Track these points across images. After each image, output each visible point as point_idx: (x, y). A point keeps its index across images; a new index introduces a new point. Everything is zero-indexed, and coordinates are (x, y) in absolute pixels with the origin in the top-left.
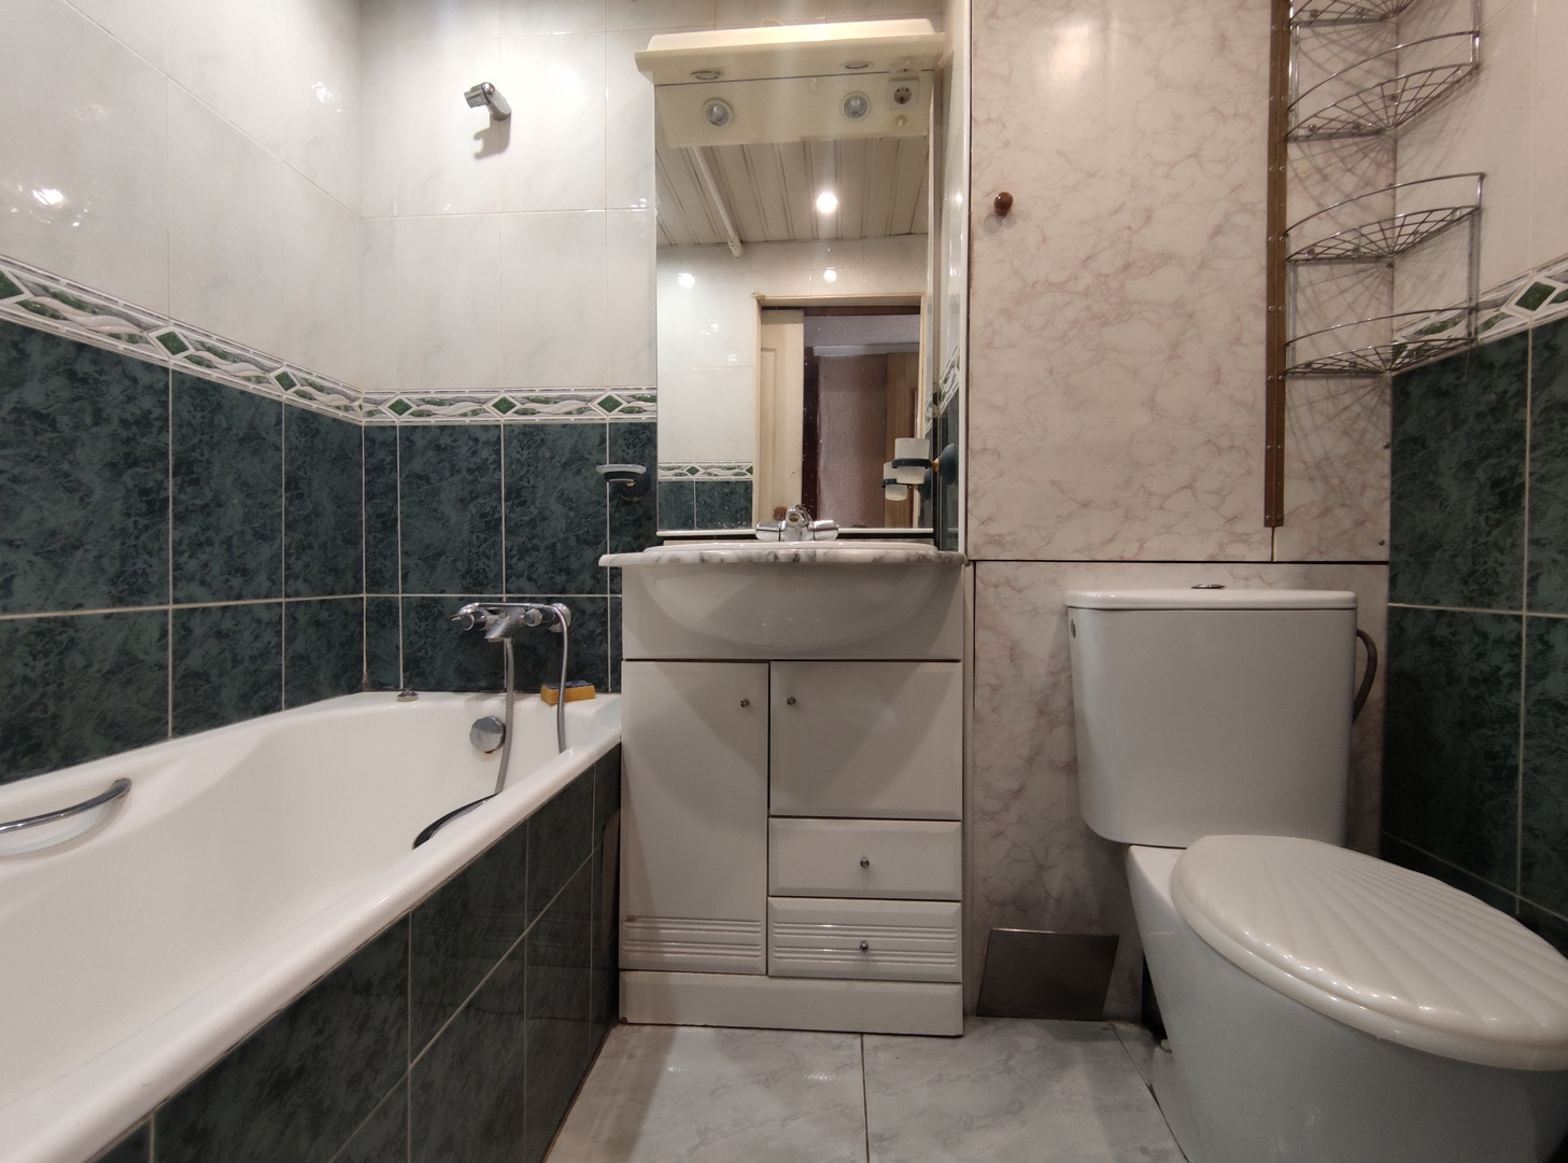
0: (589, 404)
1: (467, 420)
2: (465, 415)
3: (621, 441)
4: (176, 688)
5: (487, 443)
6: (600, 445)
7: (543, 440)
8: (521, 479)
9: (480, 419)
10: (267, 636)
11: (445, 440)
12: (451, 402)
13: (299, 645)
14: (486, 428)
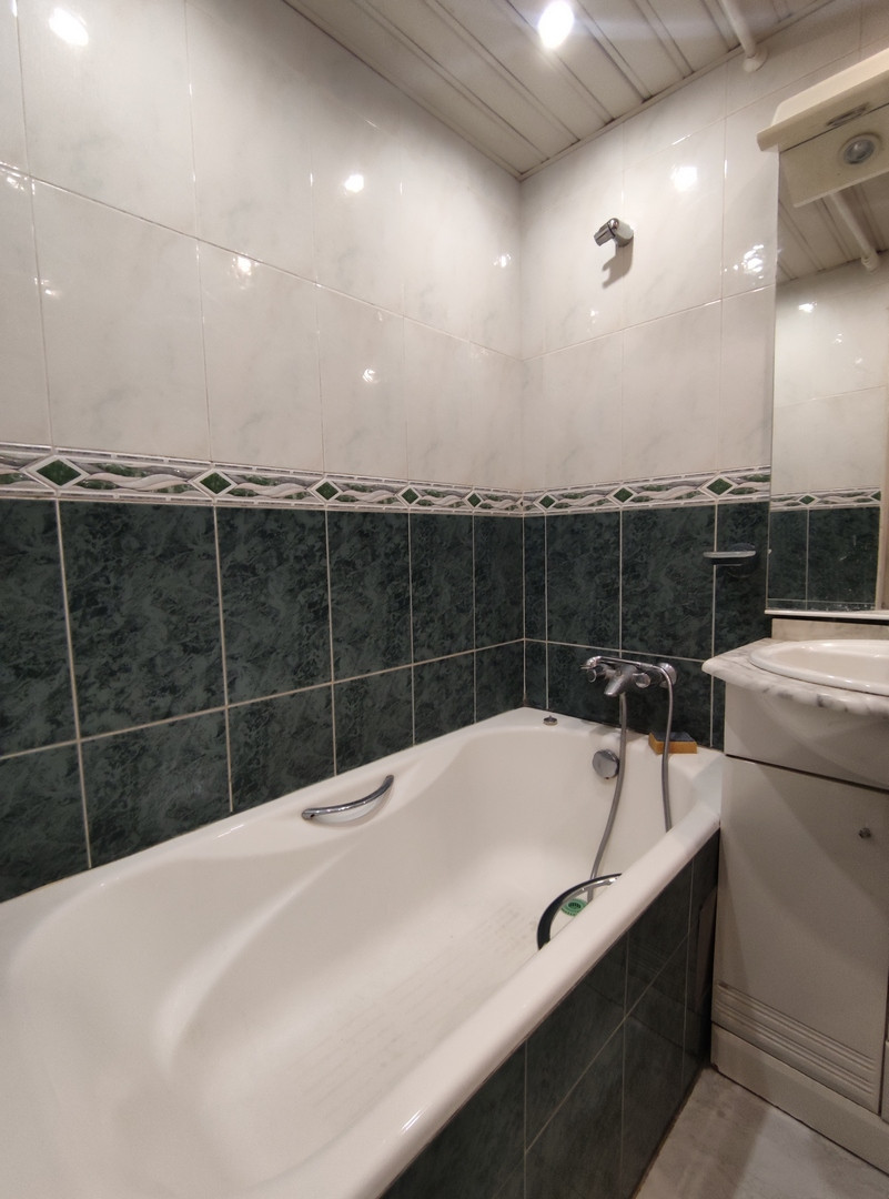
0: (699, 489)
1: (594, 509)
2: (592, 505)
3: (730, 521)
4: (416, 714)
5: (609, 527)
6: (708, 525)
7: (655, 523)
8: (636, 556)
9: (604, 508)
10: (466, 676)
11: (578, 526)
12: (582, 496)
13: (484, 679)
14: (608, 514)
